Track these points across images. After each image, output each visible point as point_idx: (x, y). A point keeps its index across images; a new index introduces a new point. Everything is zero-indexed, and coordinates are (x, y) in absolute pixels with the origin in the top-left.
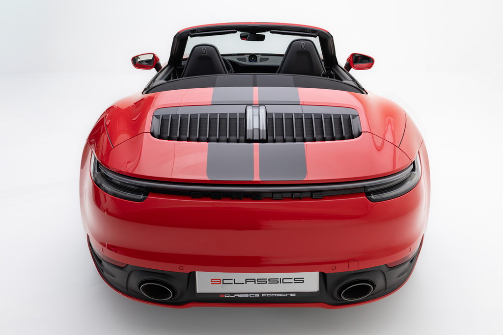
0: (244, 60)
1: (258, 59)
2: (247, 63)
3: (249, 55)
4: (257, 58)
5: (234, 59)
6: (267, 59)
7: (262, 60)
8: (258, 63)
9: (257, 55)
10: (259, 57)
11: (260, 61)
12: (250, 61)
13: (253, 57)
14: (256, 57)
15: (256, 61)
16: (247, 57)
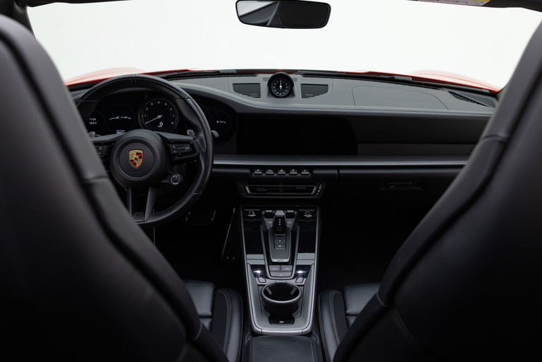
0: (253, 90)
1: (297, 89)
2: (264, 103)
3: (270, 76)
4: (292, 85)
5: (222, 89)
6: (323, 89)
7: (309, 91)
8: (297, 104)
9: (292, 76)
10: (298, 81)
11: (304, 96)
12: (271, 93)
13: (281, 81)
14: (290, 83)
15: (291, 93)
16: (263, 80)
